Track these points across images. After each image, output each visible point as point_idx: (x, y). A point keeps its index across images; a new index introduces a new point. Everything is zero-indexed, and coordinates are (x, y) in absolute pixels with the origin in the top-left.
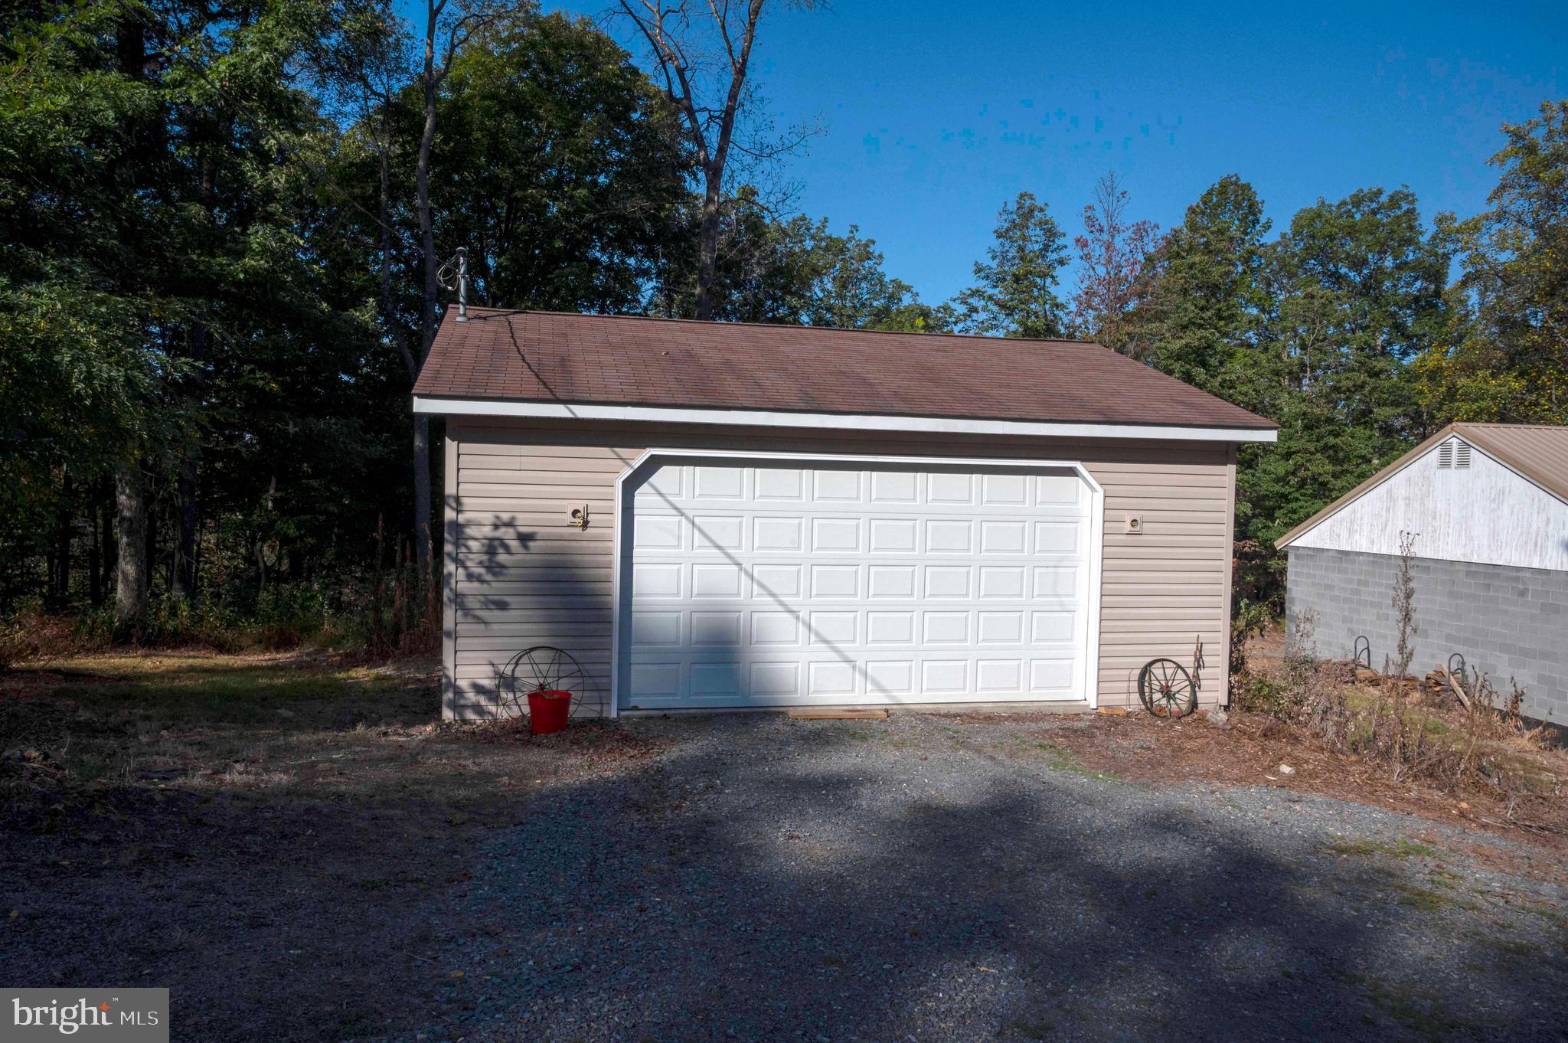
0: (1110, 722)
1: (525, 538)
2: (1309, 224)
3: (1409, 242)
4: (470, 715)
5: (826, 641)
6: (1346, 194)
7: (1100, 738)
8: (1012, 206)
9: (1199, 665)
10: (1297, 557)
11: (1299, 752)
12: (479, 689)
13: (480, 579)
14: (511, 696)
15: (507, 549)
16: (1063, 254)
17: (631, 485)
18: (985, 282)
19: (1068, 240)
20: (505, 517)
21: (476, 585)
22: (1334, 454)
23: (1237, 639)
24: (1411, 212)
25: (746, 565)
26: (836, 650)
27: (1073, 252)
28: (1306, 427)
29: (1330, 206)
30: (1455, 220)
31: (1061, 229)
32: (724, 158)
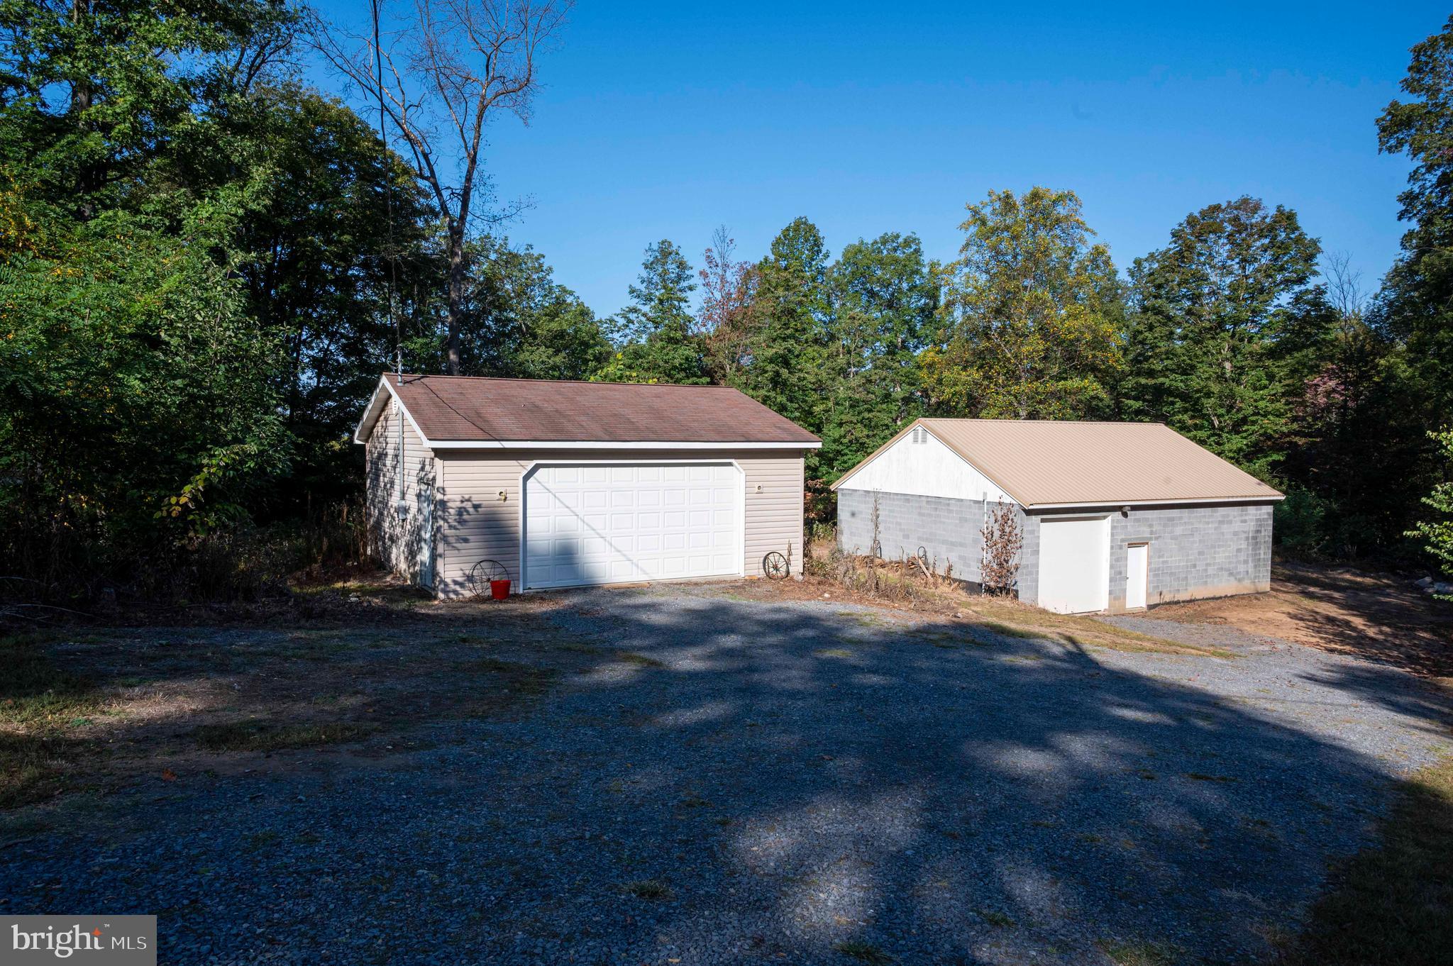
0: (752, 582)
1: (476, 507)
2: (854, 255)
3: (917, 272)
4: (452, 596)
5: (619, 551)
6: (877, 236)
7: (748, 589)
8: (655, 247)
9: (790, 554)
10: (843, 495)
11: (832, 589)
12: (456, 582)
13: (455, 528)
14: (471, 585)
15: (468, 514)
16: (692, 282)
17: (526, 478)
18: (637, 300)
19: (695, 272)
20: (467, 497)
21: (453, 531)
22: (868, 424)
23: (806, 544)
24: (917, 251)
25: (581, 516)
26: (624, 555)
27: (697, 280)
28: (851, 406)
29: (867, 244)
30: (940, 265)
31: (690, 264)
32: (464, 224)
